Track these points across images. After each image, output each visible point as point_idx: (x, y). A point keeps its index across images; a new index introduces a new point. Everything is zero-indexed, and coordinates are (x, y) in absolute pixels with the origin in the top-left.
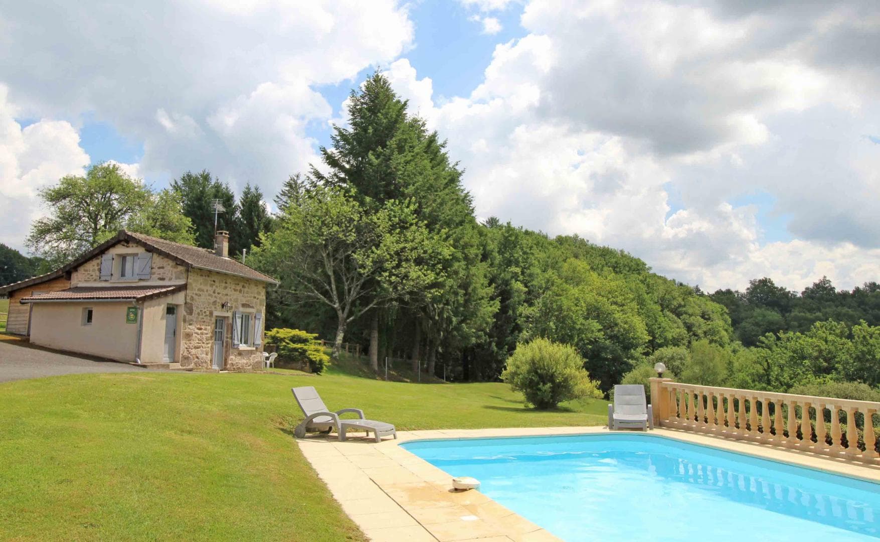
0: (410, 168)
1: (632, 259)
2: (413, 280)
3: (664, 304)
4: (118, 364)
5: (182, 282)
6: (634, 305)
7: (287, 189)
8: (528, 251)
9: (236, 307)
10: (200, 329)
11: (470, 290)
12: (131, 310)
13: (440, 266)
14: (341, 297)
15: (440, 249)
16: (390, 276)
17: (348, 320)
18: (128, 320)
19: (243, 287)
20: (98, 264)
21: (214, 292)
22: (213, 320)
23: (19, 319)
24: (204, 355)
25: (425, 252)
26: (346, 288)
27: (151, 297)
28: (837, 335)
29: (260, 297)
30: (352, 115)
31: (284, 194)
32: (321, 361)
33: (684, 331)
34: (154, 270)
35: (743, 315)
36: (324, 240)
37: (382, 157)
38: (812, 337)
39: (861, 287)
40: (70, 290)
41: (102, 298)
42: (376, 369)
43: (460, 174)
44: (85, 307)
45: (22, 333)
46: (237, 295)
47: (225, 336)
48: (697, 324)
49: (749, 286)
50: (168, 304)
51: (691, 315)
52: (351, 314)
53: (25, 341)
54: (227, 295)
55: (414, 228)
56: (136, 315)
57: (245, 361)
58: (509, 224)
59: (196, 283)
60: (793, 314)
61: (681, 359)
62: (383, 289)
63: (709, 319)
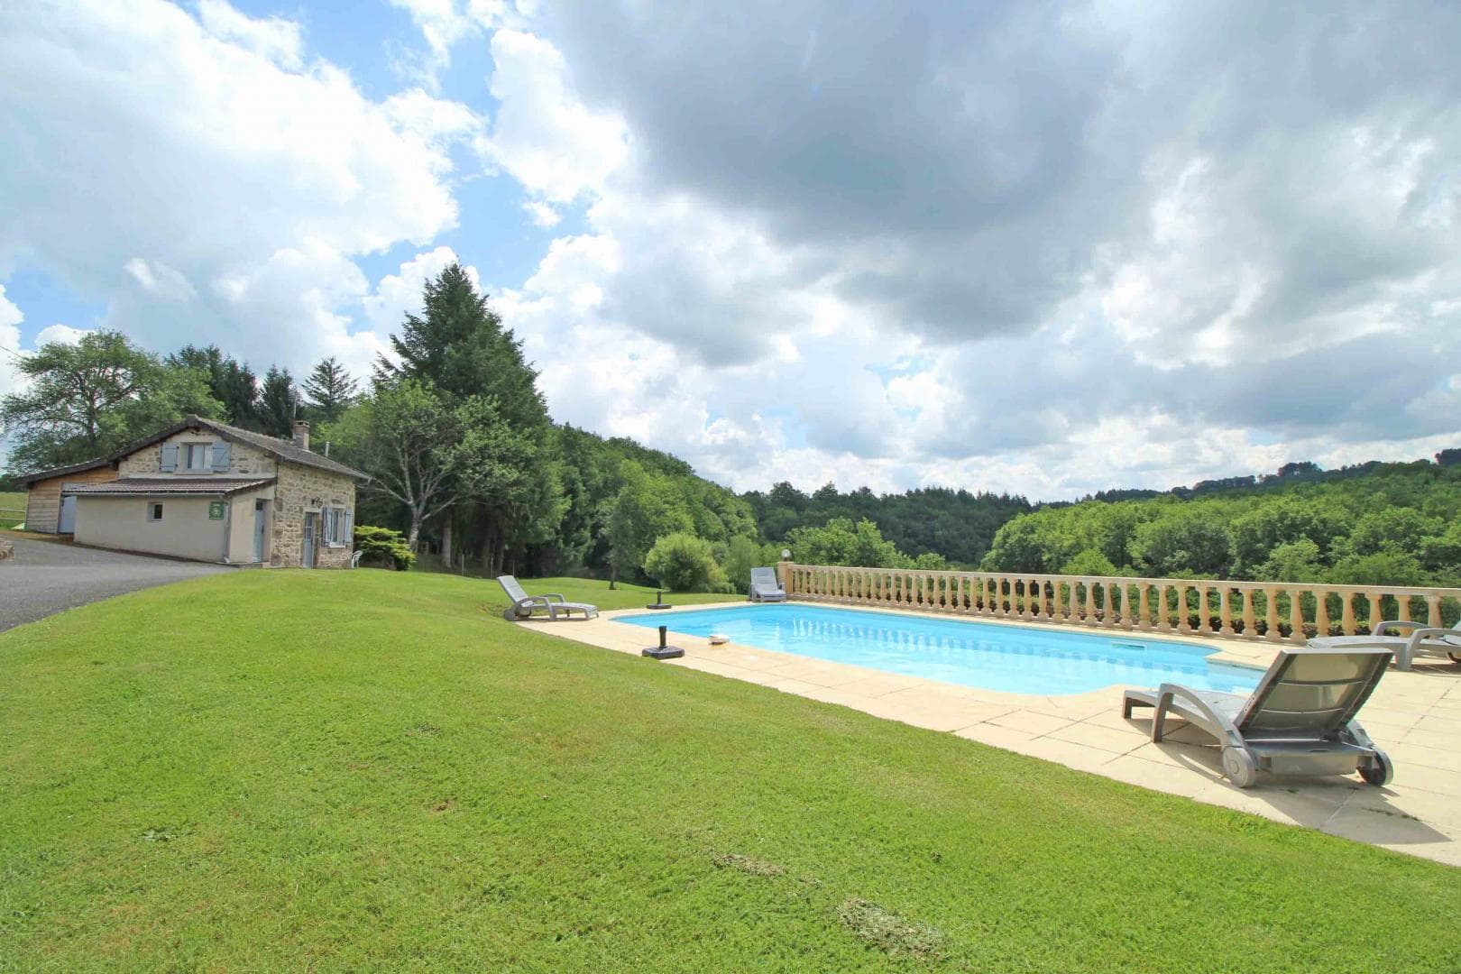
0: (492, 363)
1: (678, 462)
2: (497, 478)
3: (707, 503)
4: (198, 563)
5: (271, 476)
6: (684, 503)
7: (319, 373)
8: (586, 451)
9: (326, 503)
10: (290, 526)
11: (545, 489)
12: (215, 505)
13: (522, 464)
14: (416, 495)
15: (523, 448)
16: (473, 473)
17: (424, 518)
18: (211, 516)
19: (333, 481)
20: (157, 454)
21: (304, 487)
22: (303, 516)
23: (42, 515)
24: (294, 554)
25: (508, 450)
26: (422, 484)
27: (241, 491)
28: (845, 530)
29: (350, 493)
30: (427, 304)
31: (315, 378)
32: (407, 558)
33: (723, 527)
34: (233, 462)
35: (768, 512)
36: (399, 434)
37: (462, 351)
38: (827, 532)
39: (857, 490)
40: (119, 481)
41: (178, 492)
42: (449, 566)
43: (536, 375)
44: (153, 501)
45: (48, 531)
46: (325, 490)
47: (315, 533)
48: (733, 521)
49: (772, 488)
50: (258, 499)
51: (728, 514)
52: (426, 511)
53: (67, 539)
54: (317, 490)
55: (496, 425)
56: (222, 511)
57: (334, 560)
58: (567, 424)
59: (287, 477)
60: (806, 513)
61: (721, 552)
62: (463, 486)
63: (742, 517)
